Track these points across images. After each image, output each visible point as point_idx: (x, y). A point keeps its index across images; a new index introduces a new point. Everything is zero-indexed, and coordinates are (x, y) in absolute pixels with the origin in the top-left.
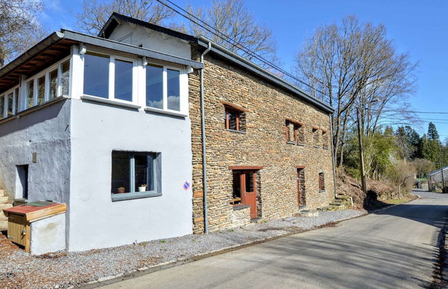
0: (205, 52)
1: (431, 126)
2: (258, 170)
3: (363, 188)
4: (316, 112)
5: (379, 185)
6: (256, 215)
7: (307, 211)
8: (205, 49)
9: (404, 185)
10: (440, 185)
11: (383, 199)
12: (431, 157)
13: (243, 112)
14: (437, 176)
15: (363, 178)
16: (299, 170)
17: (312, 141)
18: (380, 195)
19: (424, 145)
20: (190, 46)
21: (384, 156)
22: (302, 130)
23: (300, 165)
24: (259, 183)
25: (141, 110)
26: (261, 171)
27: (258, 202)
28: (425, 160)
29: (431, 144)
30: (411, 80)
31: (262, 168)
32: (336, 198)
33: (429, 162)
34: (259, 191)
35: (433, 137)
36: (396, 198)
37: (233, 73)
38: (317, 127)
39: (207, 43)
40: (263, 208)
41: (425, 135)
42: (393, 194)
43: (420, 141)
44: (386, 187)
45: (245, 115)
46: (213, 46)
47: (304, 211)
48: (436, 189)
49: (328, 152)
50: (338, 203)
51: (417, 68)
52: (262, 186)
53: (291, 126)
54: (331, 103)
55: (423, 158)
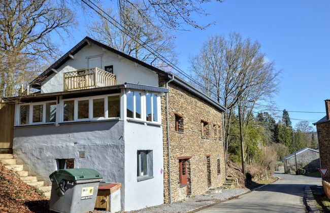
0: (170, 81)
1: (285, 113)
2: (188, 159)
3: (243, 172)
4: (215, 111)
5: (253, 169)
6: (189, 192)
7: (214, 189)
8: (170, 79)
9: (269, 168)
10: (294, 167)
11: (255, 180)
12: (285, 142)
13: (181, 118)
14: (291, 160)
15: (243, 163)
16: (208, 157)
17: (213, 134)
18: (253, 177)
19: (280, 130)
20: (157, 75)
21: (254, 144)
22: (208, 127)
23: (208, 154)
24: (190, 169)
25: (145, 124)
26: (190, 159)
27: (188, 183)
28: (280, 144)
29: (284, 130)
30: (275, 83)
31: (191, 157)
32: (227, 179)
33: (284, 146)
34: (189, 174)
35: (286, 123)
36: (264, 179)
37: (179, 92)
38: (216, 123)
39: (172, 76)
40: (192, 187)
41: (280, 121)
42: (262, 176)
43: (276, 126)
44: (257, 170)
45: (183, 120)
46: (175, 78)
47: (210, 189)
48: (291, 171)
49: (221, 143)
50: (230, 184)
51: (280, 74)
52: (191, 171)
53: (202, 124)
54: (218, 100)
55: (278, 142)
